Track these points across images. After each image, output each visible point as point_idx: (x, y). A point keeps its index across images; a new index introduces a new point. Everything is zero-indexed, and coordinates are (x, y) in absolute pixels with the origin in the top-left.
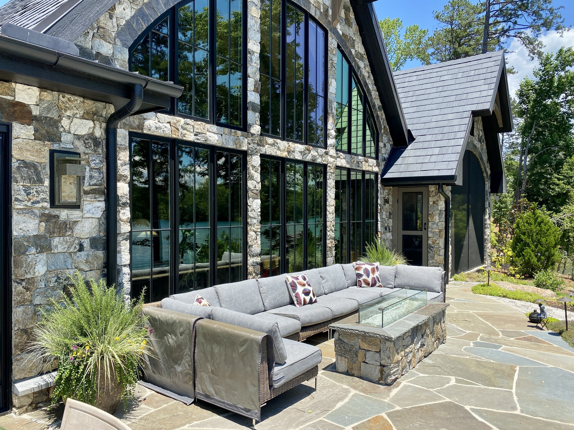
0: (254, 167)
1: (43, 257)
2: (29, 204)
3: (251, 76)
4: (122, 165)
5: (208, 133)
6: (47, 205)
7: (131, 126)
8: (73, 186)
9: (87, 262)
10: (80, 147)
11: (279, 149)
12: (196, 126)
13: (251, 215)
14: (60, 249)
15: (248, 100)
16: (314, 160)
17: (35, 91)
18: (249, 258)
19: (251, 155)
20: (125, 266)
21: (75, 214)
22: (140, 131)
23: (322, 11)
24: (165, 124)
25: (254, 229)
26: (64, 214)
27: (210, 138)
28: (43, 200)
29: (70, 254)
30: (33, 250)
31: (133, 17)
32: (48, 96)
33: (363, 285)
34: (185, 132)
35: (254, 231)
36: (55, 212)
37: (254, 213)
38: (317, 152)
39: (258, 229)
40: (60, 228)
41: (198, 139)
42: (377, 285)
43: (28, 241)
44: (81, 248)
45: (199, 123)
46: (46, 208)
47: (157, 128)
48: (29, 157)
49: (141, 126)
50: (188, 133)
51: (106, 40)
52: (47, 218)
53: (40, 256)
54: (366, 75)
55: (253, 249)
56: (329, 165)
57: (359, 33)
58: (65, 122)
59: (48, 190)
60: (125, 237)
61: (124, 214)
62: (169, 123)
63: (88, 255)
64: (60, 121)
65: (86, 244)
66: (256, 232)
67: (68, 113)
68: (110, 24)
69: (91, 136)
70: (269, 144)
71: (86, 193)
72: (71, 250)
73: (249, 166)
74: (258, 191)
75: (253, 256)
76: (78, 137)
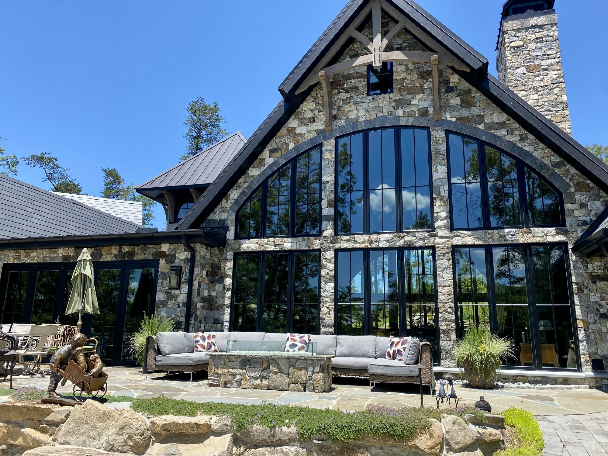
0: (327, 259)
1: (165, 309)
2: (161, 288)
3: (324, 198)
4: (228, 269)
5: (285, 244)
6: (167, 288)
7: (234, 250)
8: (175, 280)
9: (180, 312)
10: (182, 264)
11: (356, 242)
12: (276, 241)
13: (324, 295)
14: (170, 306)
15: (322, 215)
16: (409, 245)
17: (167, 246)
18: (321, 328)
19: (325, 251)
20: (226, 321)
21: (178, 292)
22: (239, 251)
23: (417, 115)
24: (254, 245)
25: (326, 305)
26: (173, 292)
27: (286, 246)
28: (167, 286)
29: (174, 308)
30: (161, 306)
31: (238, 197)
32: (172, 246)
33: (387, 357)
34: (268, 246)
35: (326, 307)
36: (170, 291)
37: (327, 293)
38: (416, 237)
39: (330, 306)
40: (171, 298)
41: (276, 249)
42: (398, 358)
43: (160, 302)
44: (179, 307)
45: (278, 239)
46: (167, 290)
47: (248, 248)
48: (163, 270)
49: (239, 249)
50: (270, 246)
51: (224, 213)
52: (167, 293)
53: (164, 308)
54: (514, 139)
55: (325, 321)
56: (436, 246)
57: (493, 105)
58: (177, 255)
59: (168, 282)
60: (228, 306)
61: (228, 294)
62: (257, 243)
63: (181, 310)
64: (175, 255)
65: (181, 305)
66: (328, 308)
67: (178, 251)
68: (227, 205)
69: (187, 259)
70: (344, 241)
71: (183, 283)
72: (174, 307)
73: (322, 259)
74: (332, 277)
75: (326, 327)
76: (181, 260)
